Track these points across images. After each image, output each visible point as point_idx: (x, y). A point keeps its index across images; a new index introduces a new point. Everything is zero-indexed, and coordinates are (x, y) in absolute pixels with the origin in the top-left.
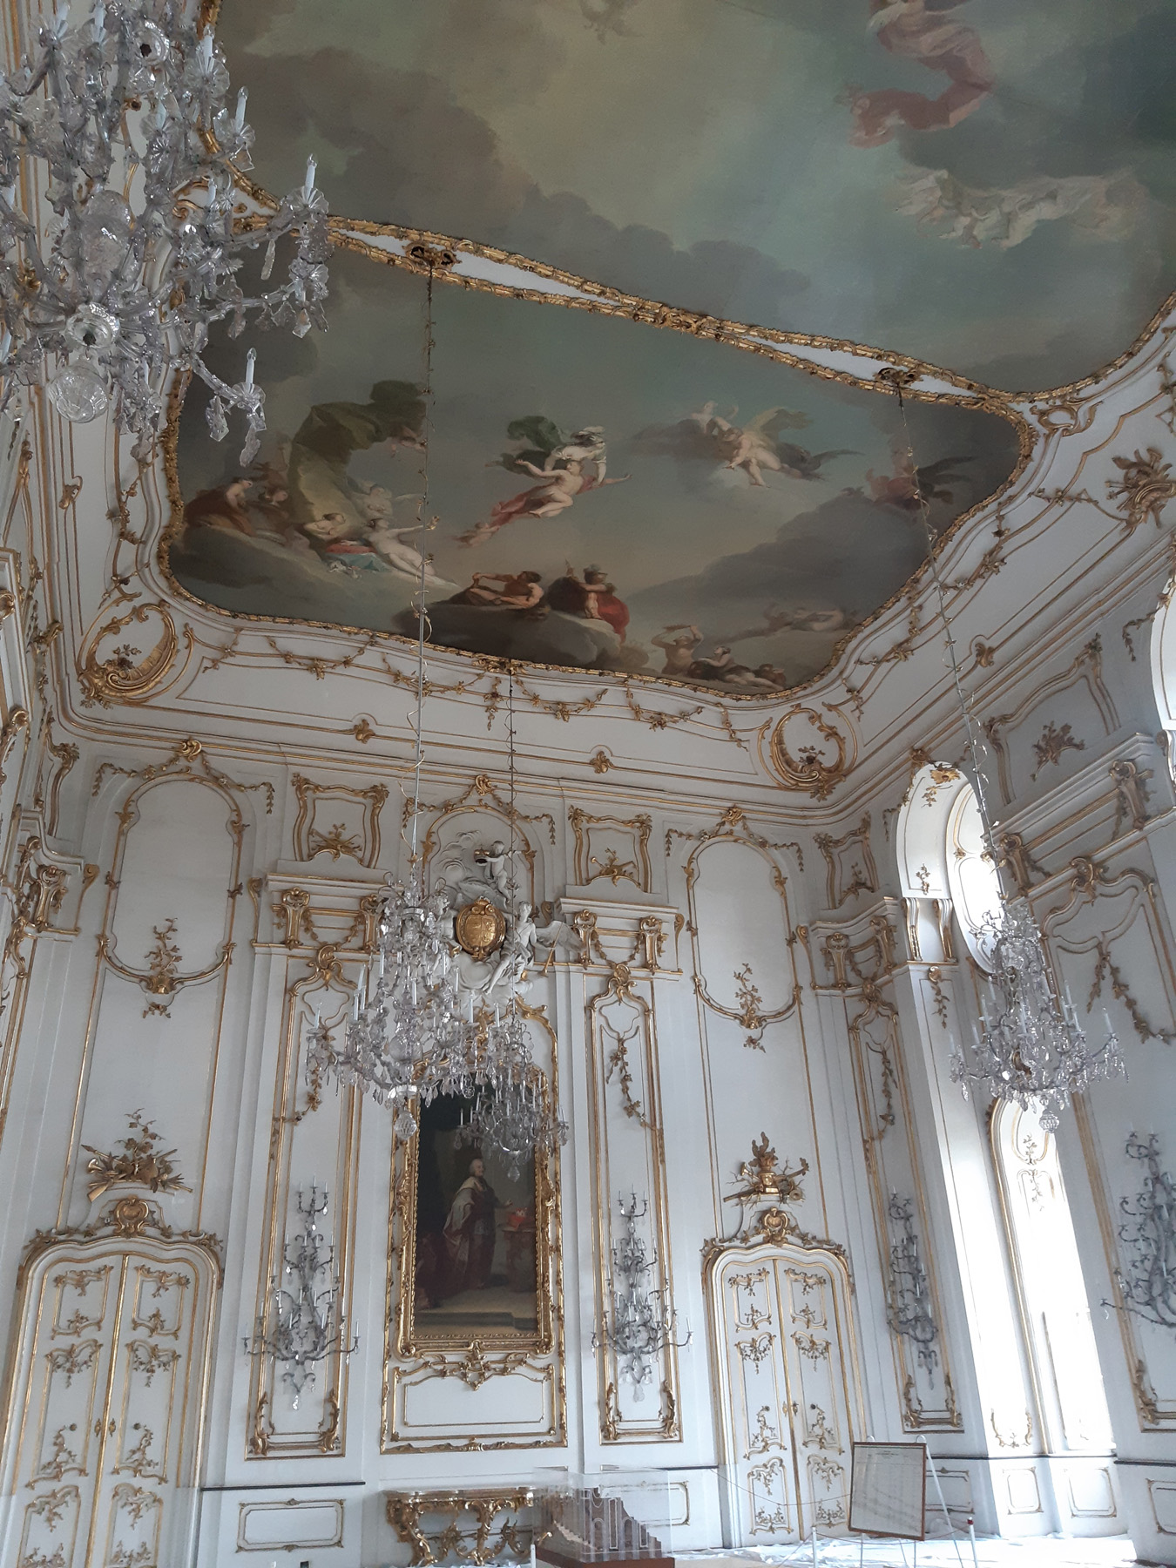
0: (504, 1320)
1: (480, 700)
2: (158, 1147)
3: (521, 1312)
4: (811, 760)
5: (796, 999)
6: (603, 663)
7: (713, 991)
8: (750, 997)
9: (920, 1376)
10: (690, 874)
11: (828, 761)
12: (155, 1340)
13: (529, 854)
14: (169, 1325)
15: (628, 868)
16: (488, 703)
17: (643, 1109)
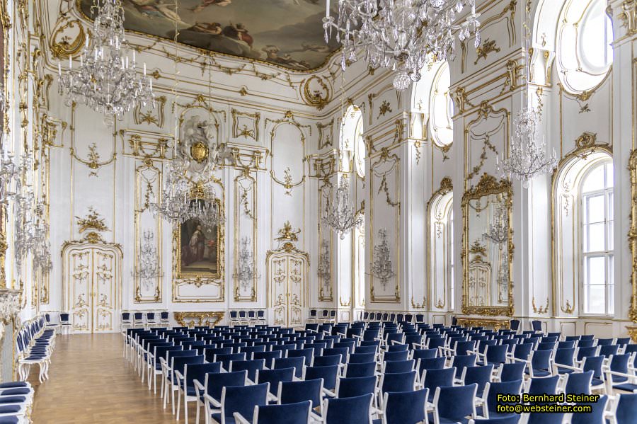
0: (208, 270)
1: (199, 65)
2: (99, 218)
3: (212, 268)
4: (318, 96)
5: (303, 179)
6: (244, 55)
7: (276, 176)
8: (288, 179)
9: (325, 288)
10: (272, 135)
11: (323, 97)
12: (105, 272)
13: (217, 126)
14: (109, 268)
15: (251, 132)
16: (203, 66)
17: (251, 213)
